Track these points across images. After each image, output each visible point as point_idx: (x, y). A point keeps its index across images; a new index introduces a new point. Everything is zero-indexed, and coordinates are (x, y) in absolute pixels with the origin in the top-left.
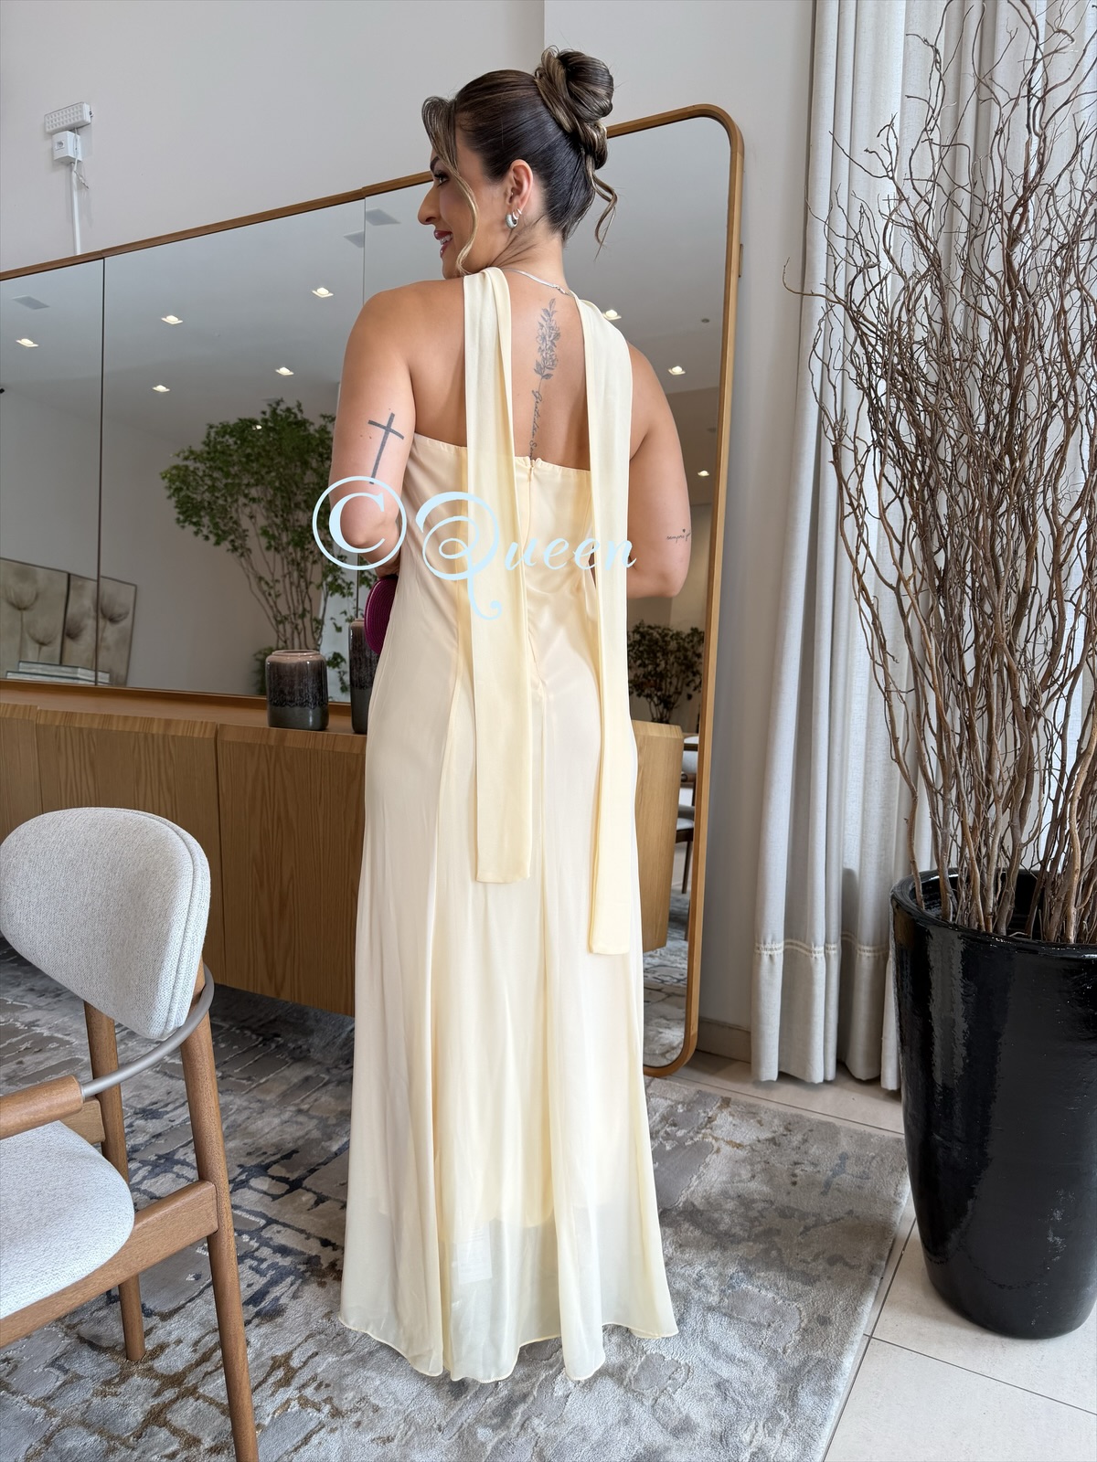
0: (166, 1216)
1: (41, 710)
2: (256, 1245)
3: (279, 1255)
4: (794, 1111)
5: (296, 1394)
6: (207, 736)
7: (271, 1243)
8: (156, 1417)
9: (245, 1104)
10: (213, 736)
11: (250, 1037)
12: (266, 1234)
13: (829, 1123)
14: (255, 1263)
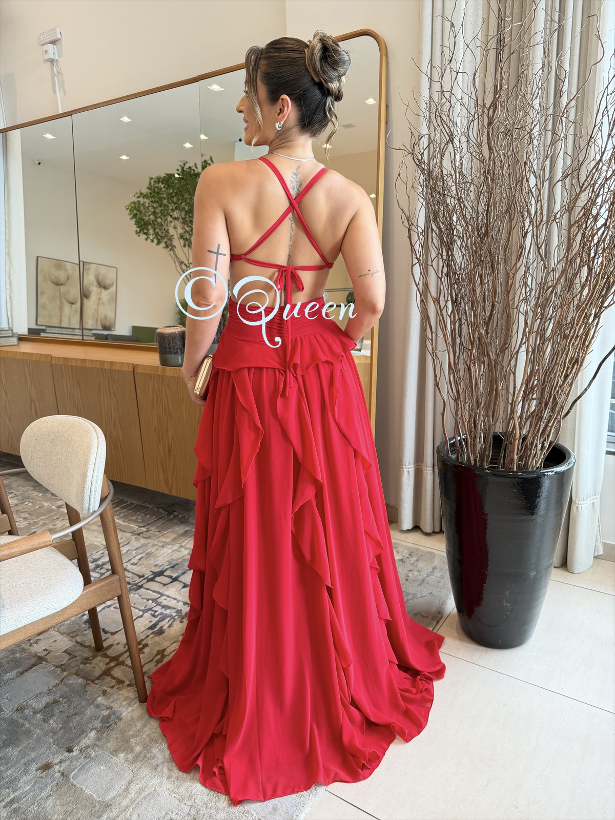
0: (97, 588)
1: (53, 357)
3: (164, 609)
4: (416, 547)
6: (130, 370)
7: (161, 604)
8: (107, 673)
10: (132, 370)
11: (162, 512)
12: (158, 600)
13: (432, 552)
14: (153, 613)
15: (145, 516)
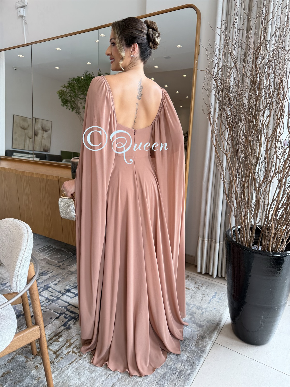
1: (17, 170)
2: (66, 310)
3: (71, 314)
5: (72, 350)
7: (70, 310)
9: (67, 272)
10: (58, 180)
12: (68, 308)
14: (65, 315)
15: (62, 255)
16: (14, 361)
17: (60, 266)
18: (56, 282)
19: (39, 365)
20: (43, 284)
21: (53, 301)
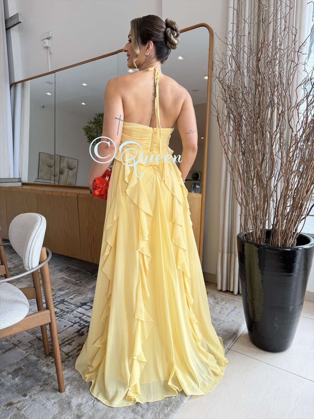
1: (37, 190)
2: (80, 320)
3: (85, 323)
6: (75, 196)
7: (84, 320)
11: (89, 274)
12: (82, 318)
14: (79, 324)
15: (80, 275)
16: (27, 360)
17: (77, 284)
18: (72, 297)
19: (50, 363)
20: (59, 298)
21: (68, 312)
